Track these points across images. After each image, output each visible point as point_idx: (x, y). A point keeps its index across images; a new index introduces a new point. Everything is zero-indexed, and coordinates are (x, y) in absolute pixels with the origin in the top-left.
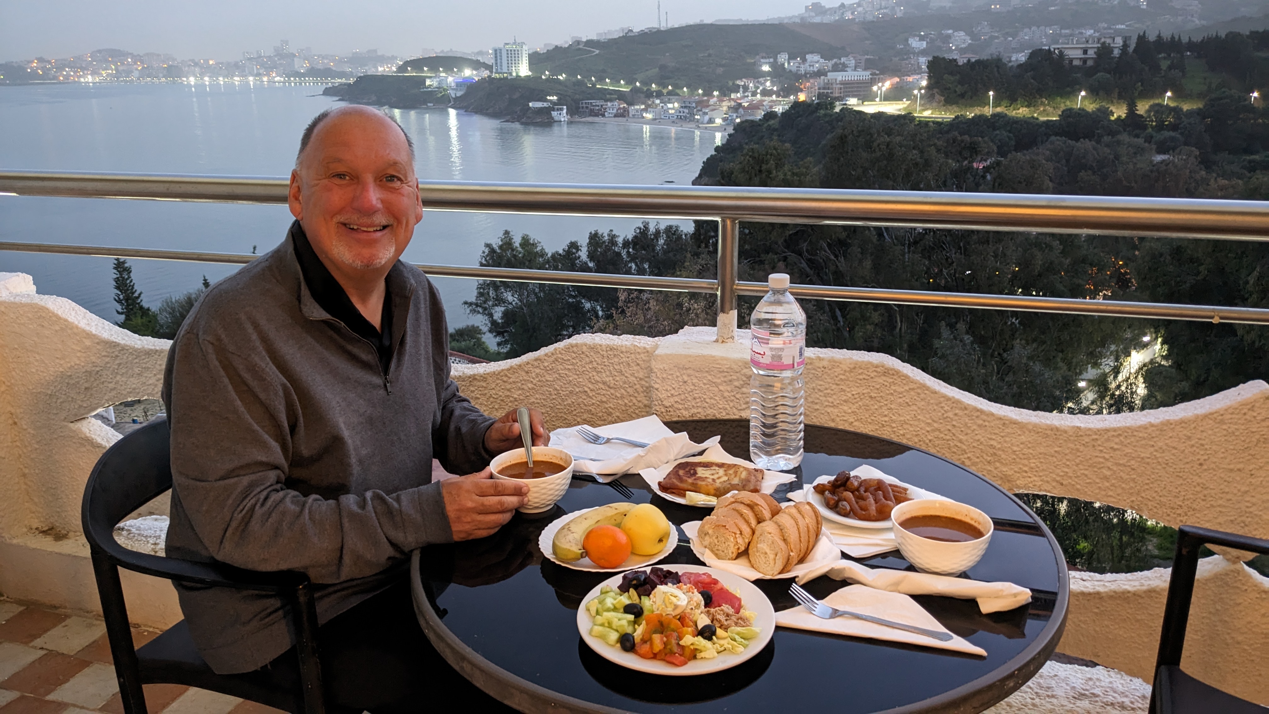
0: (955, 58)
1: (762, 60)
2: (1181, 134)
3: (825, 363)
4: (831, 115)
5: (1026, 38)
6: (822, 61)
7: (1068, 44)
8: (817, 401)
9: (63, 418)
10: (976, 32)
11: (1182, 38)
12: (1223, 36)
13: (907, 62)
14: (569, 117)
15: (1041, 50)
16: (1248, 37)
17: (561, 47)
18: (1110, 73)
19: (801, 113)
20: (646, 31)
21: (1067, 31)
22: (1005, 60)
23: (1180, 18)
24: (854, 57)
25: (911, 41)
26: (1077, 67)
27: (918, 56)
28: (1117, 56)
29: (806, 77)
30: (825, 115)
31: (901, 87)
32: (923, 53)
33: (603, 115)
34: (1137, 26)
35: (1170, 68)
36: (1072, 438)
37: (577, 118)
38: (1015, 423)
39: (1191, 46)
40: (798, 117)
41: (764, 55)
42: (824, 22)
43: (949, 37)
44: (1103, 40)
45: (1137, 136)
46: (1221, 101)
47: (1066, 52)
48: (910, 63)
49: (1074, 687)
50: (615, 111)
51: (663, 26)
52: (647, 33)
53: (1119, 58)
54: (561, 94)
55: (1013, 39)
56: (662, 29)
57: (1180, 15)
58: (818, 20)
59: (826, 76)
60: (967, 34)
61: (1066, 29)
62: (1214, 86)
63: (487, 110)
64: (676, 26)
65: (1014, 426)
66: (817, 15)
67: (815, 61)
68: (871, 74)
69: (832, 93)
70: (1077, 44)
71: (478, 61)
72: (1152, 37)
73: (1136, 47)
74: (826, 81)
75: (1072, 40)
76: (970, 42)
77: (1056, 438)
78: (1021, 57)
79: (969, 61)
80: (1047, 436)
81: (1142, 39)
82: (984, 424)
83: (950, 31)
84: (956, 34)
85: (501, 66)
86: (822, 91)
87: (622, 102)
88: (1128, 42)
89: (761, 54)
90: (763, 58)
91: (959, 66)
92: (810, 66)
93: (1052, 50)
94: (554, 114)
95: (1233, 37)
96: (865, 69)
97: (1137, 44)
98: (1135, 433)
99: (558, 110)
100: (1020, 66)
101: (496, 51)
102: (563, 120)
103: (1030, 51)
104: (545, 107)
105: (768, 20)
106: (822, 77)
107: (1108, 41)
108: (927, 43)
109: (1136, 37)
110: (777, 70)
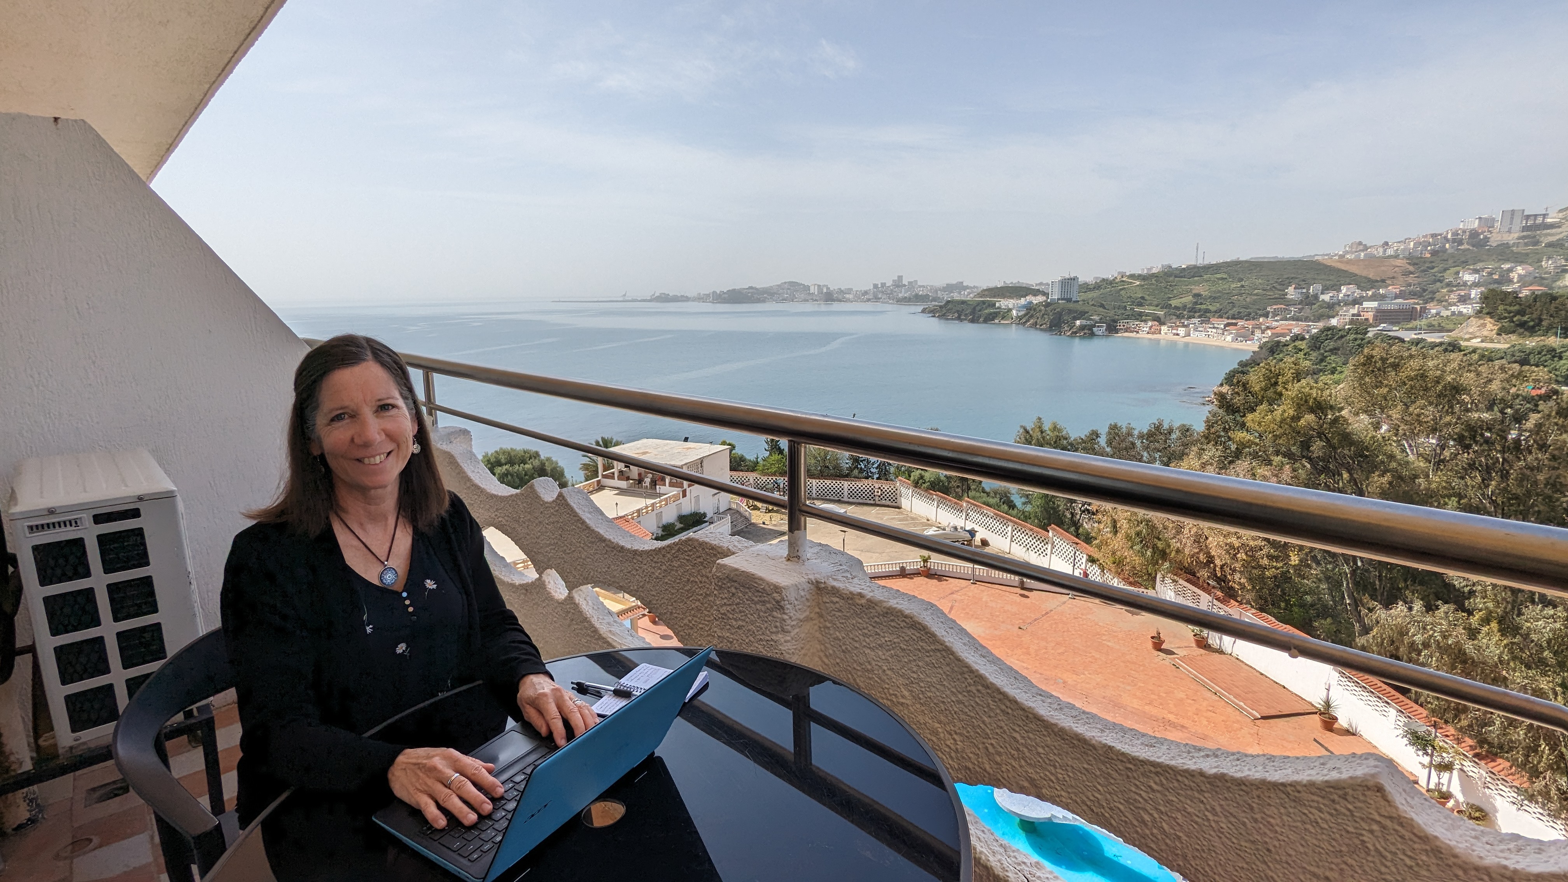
0: (1515, 290)
1: (1294, 291)
6: (1358, 291)
10: (1545, 266)
13: (1456, 293)
14: (1107, 332)
17: (1108, 280)
20: (1184, 267)
24: (1396, 289)
25: (1462, 274)
27: (1470, 288)
29: (1339, 305)
32: (1476, 285)
33: (1137, 332)
37: (1113, 334)
41: (1297, 286)
42: (1364, 257)
43: (1510, 270)
50: (1148, 329)
54: (1102, 315)
56: (1199, 265)
59: (1361, 304)
63: (1040, 326)
67: (1350, 291)
68: (1412, 304)
69: (1365, 320)
71: (1038, 290)
74: (1360, 309)
79: (1532, 293)
83: (1511, 265)
84: (1519, 268)
85: (1056, 293)
86: (1354, 318)
87: (1155, 322)
89: (1293, 286)
90: (1295, 288)
91: (1521, 298)
92: (1345, 296)
94: (1095, 330)
99: (1098, 327)
101: (1053, 282)
102: (1101, 334)
104: (1088, 324)
106: (1357, 306)
108: (1482, 276)
110: (1309, 301)
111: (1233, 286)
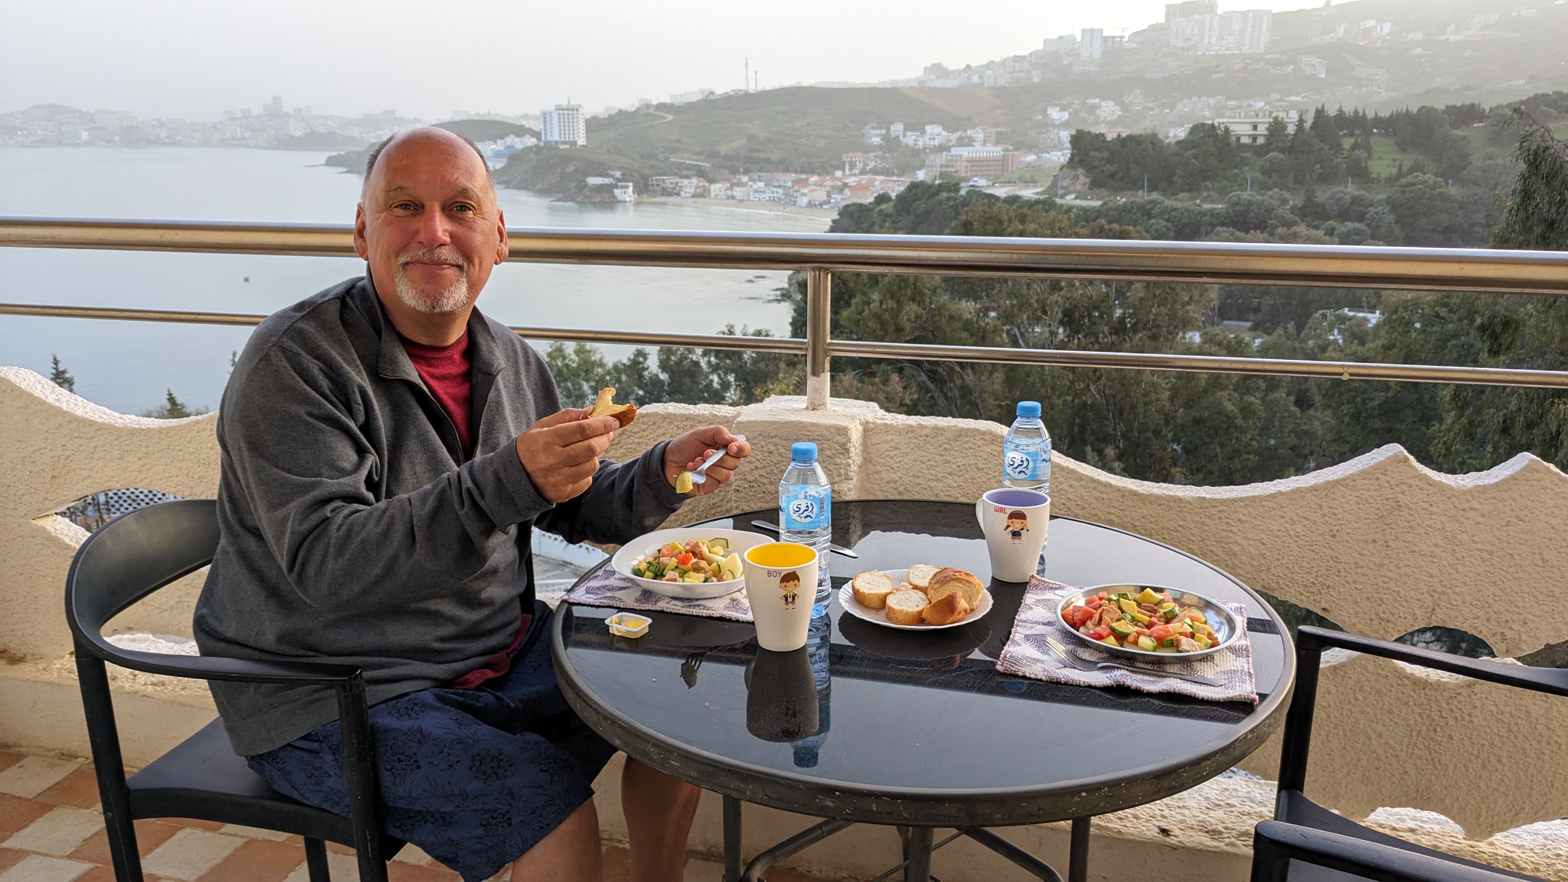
0: (1103, 132)
1: (873, 132)
2: (1368, 225)
3: (927, 431)
4: (955, 199)
5: (1186, 110)
6: (944, 133)
7: (1235, 117)
8: (920, 474)
9: (23, 514)
10: (1127, 102)
11: (1367, 113)
12: (1415, 111)
13: (1046, 136)
14: (636, 196)
15: (1203, 124)
16: (1444, 112)
17: (626, 112)
18: (1284, 153)
19: (919, 195)
20: (731, 93)
21: (1233, 103)
22: (1161, 136)
23: (1364, 89)
24: (983, 130)
25: (1050, 111)
26: (1245, 145)
27: (1059, 129)
28: (1293, 133)
29: (925, 152)
30: (949, 199)
31: (1039, 166)
32: (1065, 125)
33: (678, 194)
34: (1314, 97)
35: (1354, 147)
36: (1196, 510)
37: (645, 198)
38: (1135, 495)
39: (1378, 122)
40: (916, 200)
41: (874, 125)
42: (947, 86)
43: (1096, 107)
44: (1275, 114)
45: (1317, 228)
46: (1414, 188)
47: (1232, 128)
48: (1049, 138)
49: (1208, 798)
50: (693, 190)
51: (752, 88)
52: (731, 96)
53: (1295, 135)
54: (626, 169)
55: (1171, 111)
56: (751, 92)
57: (1365, 86)
58: (939, 84)
59: (949, 151)
60: (1116, 104)
61: (1233, 100)
62: (1405, 169)
63: (534, 186)
64: (768, 88)
65: (1135, 497)
66: (938, 78)
67: (935, 133)
68: (1003, 150)
69: (956, 172)
70: (1245, 118)
71: (522, 127)
72: (1332, 111)
73: (1314, 123)
74: (949, 158)
75: (1240, 113)
76: (1120, 113)
77: (1180, 511)
78: (1180, 133)
79: (1119, 136)
80: (1170, 508)
81: (1320, 113)
82: (1101, 496)
83: (1097, 101)
84: (1103, 104)
85: (551, 132)
86: (944, 169)
87: (701, 179)
88: (1304, 117)
89: (871, 125)
90: (873, 128)
91: (1107, 142)
92: (930, 139)
93: (1216, 124)
94: (617, 192)
95: (1427, 113)
96: (997, 143)
97: (1315, 118)
98: (1264, 503)
99: (622, 187)
100: (1179, 143)
101: (545, 114)
102: (628, 199)
103: (1191, 125)
104: (606, 185)
105: (879, 83)
106: (945, 153)
107: (1282, 115)
108: (1070, 114)
109: (1314, 111)
110: (891, 144)
111: (798, 124)
